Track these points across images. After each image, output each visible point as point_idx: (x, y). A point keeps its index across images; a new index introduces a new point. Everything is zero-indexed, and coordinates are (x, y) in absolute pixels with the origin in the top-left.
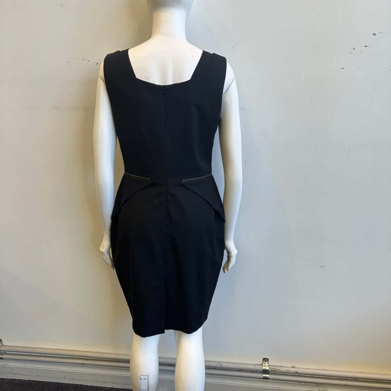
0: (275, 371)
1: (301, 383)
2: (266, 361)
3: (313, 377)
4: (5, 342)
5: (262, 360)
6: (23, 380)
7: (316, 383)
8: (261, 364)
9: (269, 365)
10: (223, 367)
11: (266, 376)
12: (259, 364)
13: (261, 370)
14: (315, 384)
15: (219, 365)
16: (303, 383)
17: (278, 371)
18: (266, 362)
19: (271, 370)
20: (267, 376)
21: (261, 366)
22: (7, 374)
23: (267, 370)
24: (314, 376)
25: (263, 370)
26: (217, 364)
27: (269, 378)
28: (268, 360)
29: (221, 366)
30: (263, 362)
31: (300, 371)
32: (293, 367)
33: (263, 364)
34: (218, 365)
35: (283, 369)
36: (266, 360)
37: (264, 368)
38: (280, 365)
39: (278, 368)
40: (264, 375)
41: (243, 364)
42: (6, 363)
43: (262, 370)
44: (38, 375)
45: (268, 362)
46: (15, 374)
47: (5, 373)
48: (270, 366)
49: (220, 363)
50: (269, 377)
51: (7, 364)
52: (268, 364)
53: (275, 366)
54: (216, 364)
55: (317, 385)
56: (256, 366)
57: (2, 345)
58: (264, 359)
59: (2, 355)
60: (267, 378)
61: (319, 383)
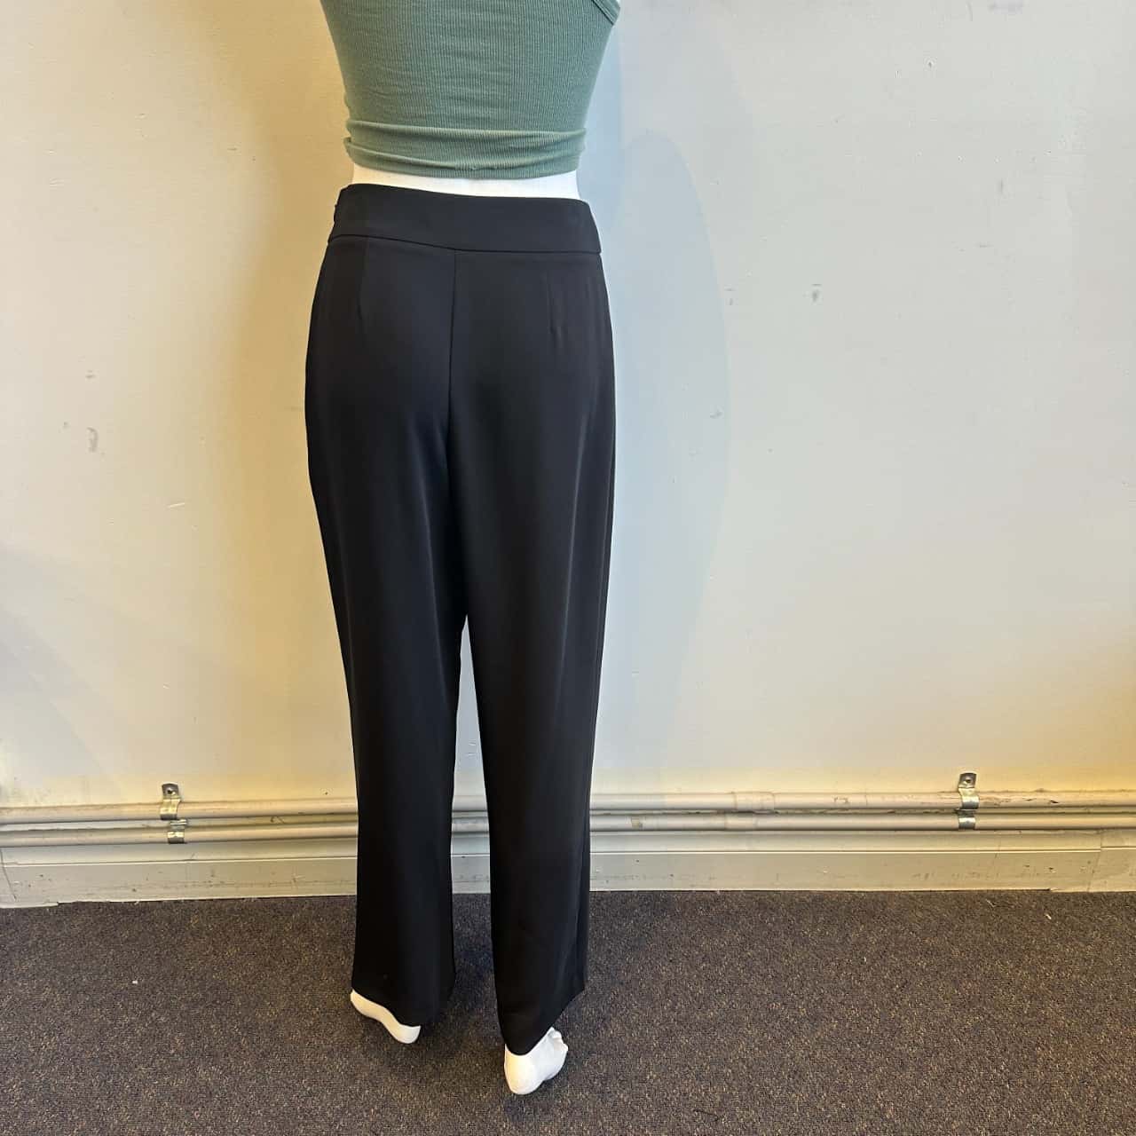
0: (997, 806)
1: (1057, 832)
2: (968, 781)
3: (1089, 813)
4: (187, 793)
5: (958, 777)
6: (243, 899)
7: (1096, 829)
8: (954, 789)
9: (979, 792)
10: (852, 805)
11: (968, 822)
12: (948, 790)
13: (958, 805)
14: (1095, 832)
15: (840, 802)
16: (1062, 832)
17: (1003, 804)
18: (969, 785)
19: (986, 803)
20: (972, 820)
21: (958, 796)
22: (194, 885)
23: (974, 803)
24: (1092, 810)
25: (963, 804)
26: (836, 799)
27: (976, 825)
28: (973, 776)
29: (847, 802)
30: (961, 786)
31: (1062, 799)
32: (1041, 791)
33: (960, 790)
34: (837, 801)
35: (1016, 799)
36: (968, 778)
37: (966, 800)
38: (1006, 789)
39: (1002, 797)
40: (964, 820)
41: (906, 794)
42: (193, 855)
43: (961, 805)
44: (294, 880)
45: (974, 783)
46: (217, 885)
47: (189, 884)
48: (980, 795)
49: (846, 797)
51: (195, 858)
52: (973, 790)
53: (993, 792)
54: (833, 801)
55: (1098, 834)
56: (944, 796)
57: (181, 802)
58: (963, 776)
59: (181, 830)
60: (971, 827)
61: (1102, 828)
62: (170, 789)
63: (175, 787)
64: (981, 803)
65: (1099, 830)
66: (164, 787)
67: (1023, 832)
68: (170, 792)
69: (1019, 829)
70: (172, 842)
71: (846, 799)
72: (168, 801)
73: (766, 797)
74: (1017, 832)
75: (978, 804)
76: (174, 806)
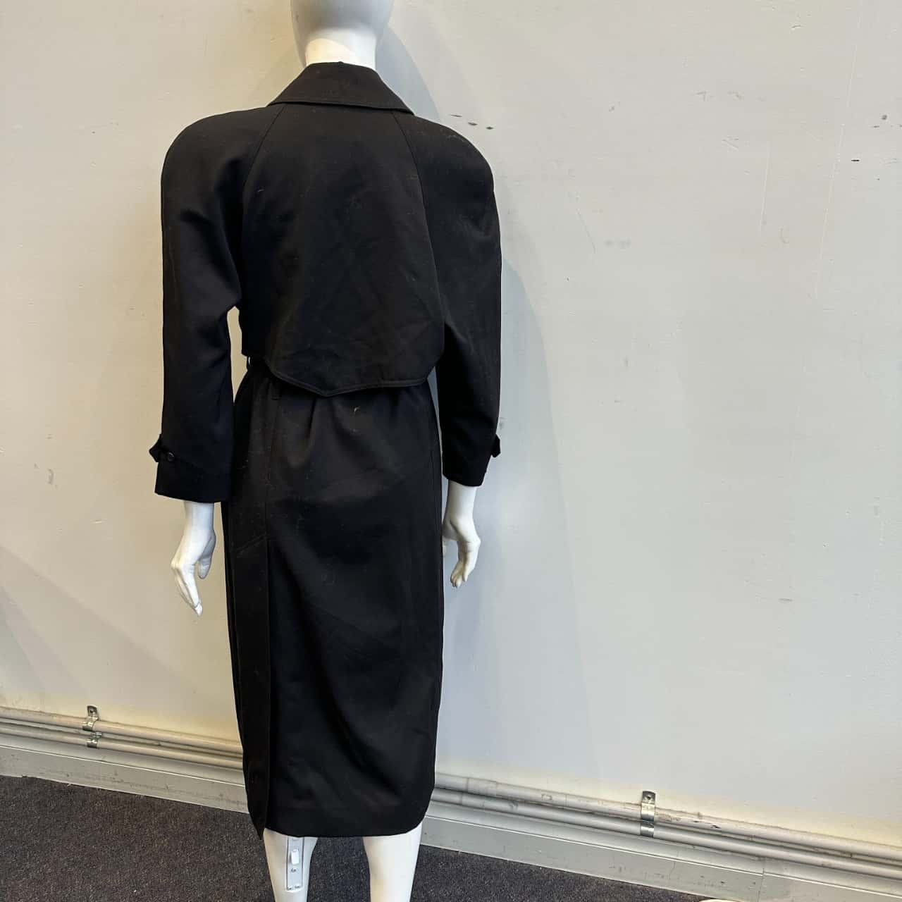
0: (669, 822)
2: (649, 798)
3: (752, 842)
4: (102, 714)
5: (641, 794)
6: (135, 795)
7: (758, 856)
8: (638, 802)
9: (655, 808)
10: (554, 803)
11: (648, 831)
12: (633, 803)
13: (637, 816)
14: (757, 858)
15: (546, 798)
16: (728, 853)
17: (674, 821)
18: (650, 801)
19: (660, 818)
20: (651, 830)
21: (639, 808)
22: (104, 780)
23: (651, 817)
24: (754, 840)
25: (642, 816)
26: (543, 796)
27: (655, 835)
28: (653, 795)
29: (551, 799)
30: (643, 801)
31: (724, 825)
32: (708, 816)
33: (643, 804)
35: (685, 819)
36: (648, 795)
37: (645, 812)
38: (680, 810)
39: (674, 815)
40: (644, 828)
41: (598, 800)
42: (104, 757)
43: (639, 816)
45: (654, 800)
46: (119, 782)
47: (101, 778)
48: (657, 810)
49: (550, 794)
50: (653, 833)
51: (105, 760)
52: (653, 806)
53: (670, 810)
54: (541, 796)
55: (760, 860)
56: (628, 806)
57: (98, 720)
58: (645, 794)
59: (97, 740)
60: (650, 836)
61: (764, 857)
62: (92, 710)
63: (95, 708)
64: (656, 817)
65: (761, 858)
66: (89, 707)
67: (697, 848)
68: (91, 712)
69: (693, 845)
70: (90, 746)
71: (550, 796)
72: (90, 717)
73: (492, 785)
74: (691, 847)
75: (653, 817)
76: (92, 721)
